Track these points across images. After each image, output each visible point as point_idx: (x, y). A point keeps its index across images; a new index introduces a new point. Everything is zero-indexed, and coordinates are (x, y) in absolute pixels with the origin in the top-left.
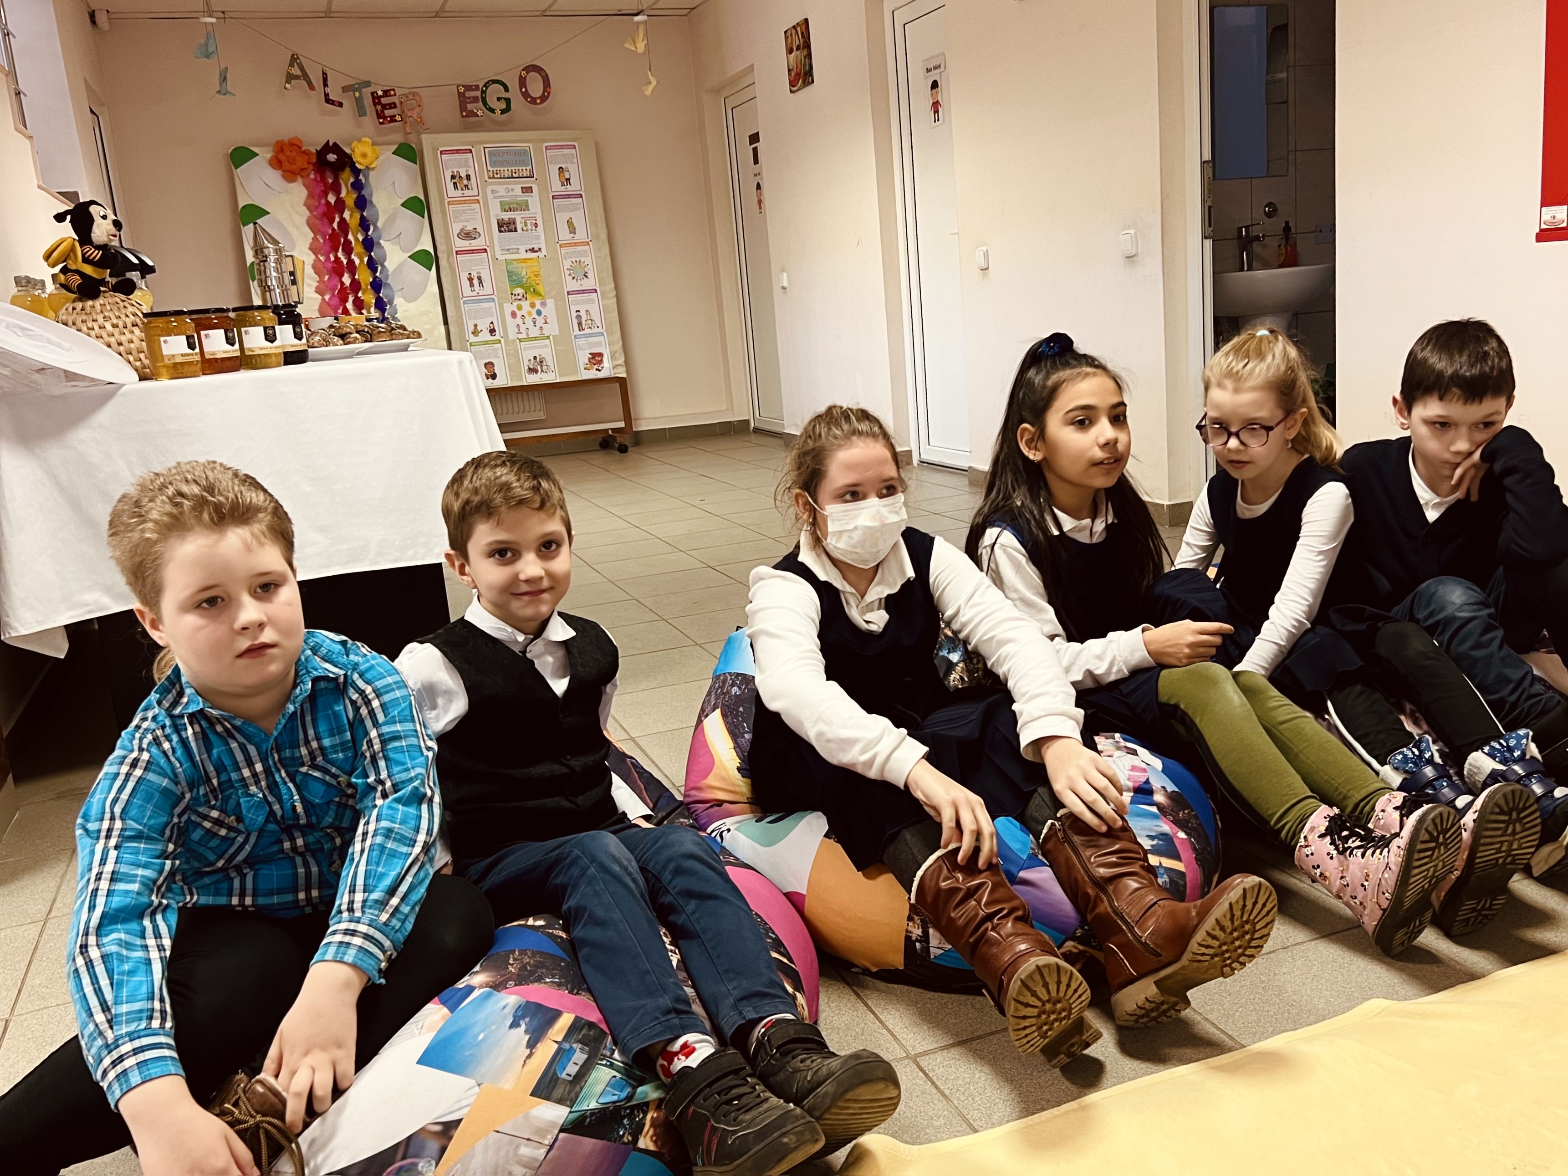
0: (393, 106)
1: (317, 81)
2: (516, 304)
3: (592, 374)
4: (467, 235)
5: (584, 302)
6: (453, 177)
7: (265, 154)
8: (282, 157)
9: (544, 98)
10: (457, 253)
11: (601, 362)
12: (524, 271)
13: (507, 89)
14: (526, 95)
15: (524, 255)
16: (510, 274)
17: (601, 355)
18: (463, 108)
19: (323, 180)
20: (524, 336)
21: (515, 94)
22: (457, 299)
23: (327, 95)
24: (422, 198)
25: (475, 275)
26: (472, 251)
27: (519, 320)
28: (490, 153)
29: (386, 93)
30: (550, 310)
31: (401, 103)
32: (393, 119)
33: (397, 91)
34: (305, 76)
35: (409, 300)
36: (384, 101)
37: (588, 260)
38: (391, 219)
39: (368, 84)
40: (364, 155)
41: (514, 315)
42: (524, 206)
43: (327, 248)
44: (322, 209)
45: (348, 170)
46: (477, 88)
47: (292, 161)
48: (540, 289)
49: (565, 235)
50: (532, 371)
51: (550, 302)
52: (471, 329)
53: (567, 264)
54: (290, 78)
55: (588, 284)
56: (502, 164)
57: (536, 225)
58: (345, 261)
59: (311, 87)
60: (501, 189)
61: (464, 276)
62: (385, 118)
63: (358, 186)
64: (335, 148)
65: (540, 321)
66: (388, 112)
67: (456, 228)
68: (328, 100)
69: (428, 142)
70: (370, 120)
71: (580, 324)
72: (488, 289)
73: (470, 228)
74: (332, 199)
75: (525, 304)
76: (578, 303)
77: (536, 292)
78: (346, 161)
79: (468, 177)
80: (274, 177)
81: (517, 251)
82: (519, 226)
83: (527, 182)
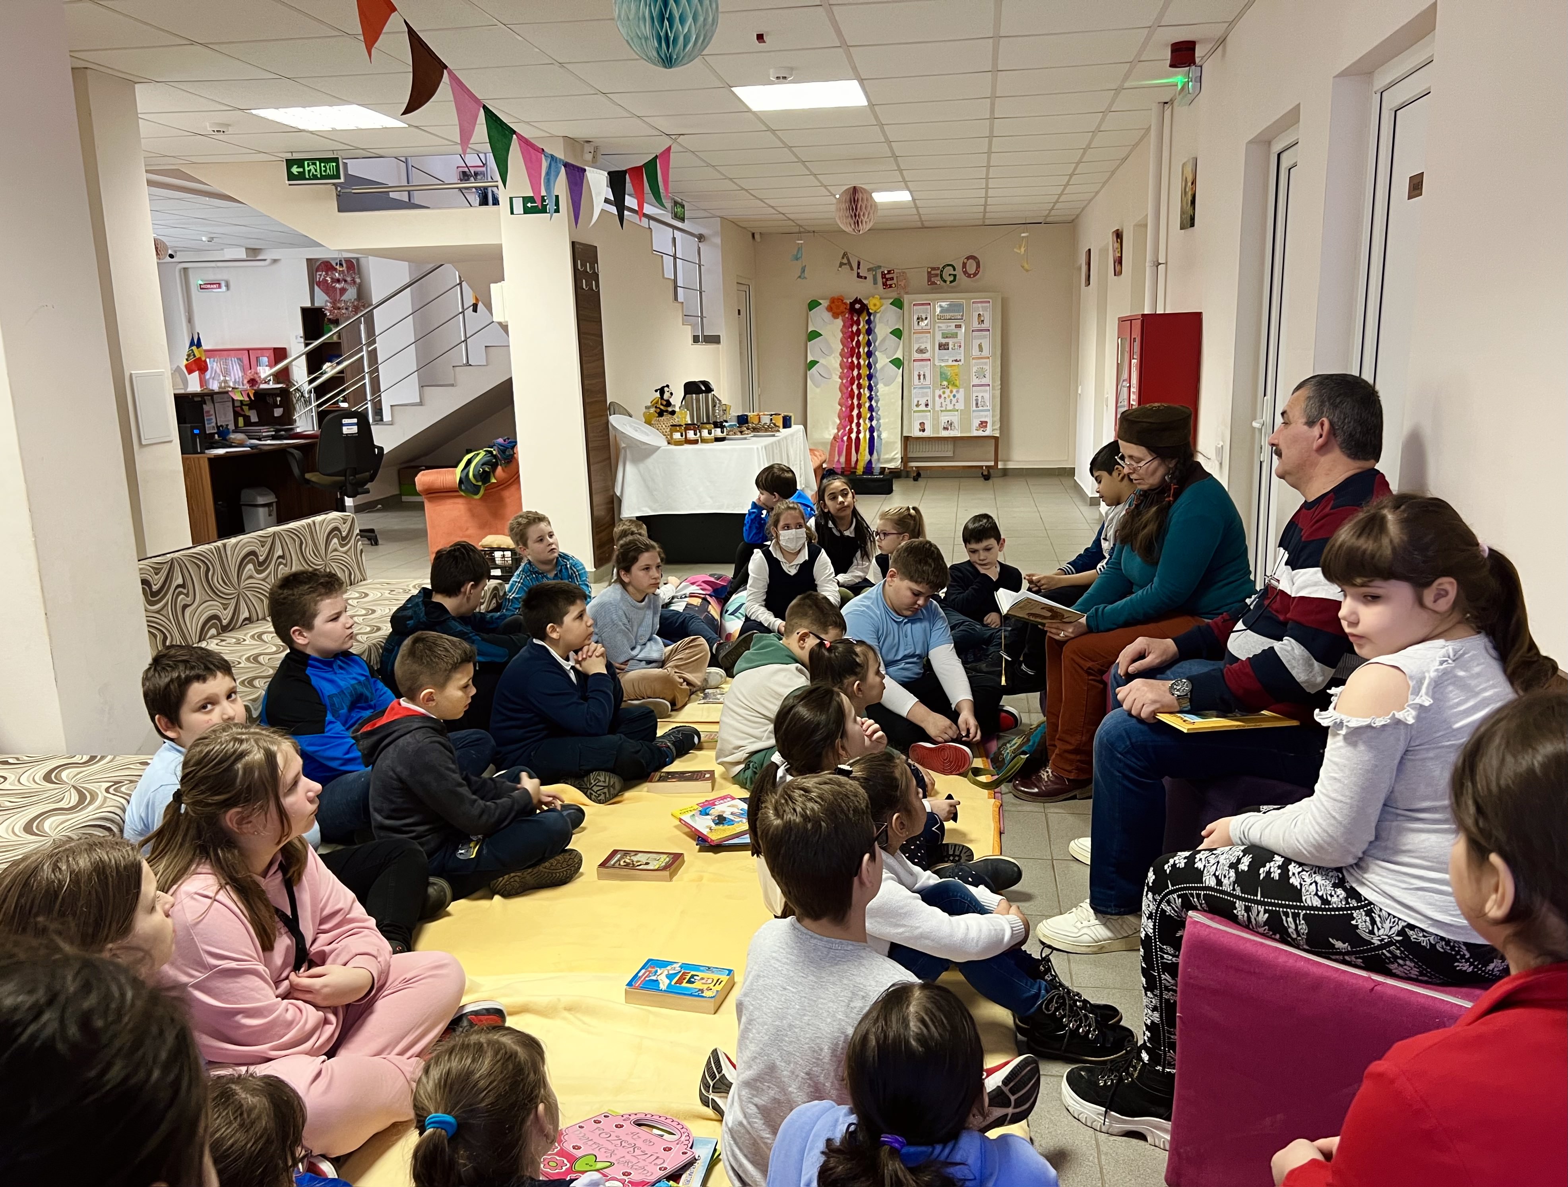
0: (892, 279)
1: (855, 266)
2: (942, 390)
3: (980, 433)
5: (981, 391)
6: (918, 318)
7: (825, 303)
8: (833, 305)
9: (975, 274)
10: (914, 360)
11: (986, 426)
12: (949, 372)
13: (954, 270)
14: (965, 273)
15: (950, 363)
16: (941, 374)
17: (986, 422)
18: (929, 280)
19: (852, 319)
20: (943, 409)
21: (959, 272)
22: (910, 386)
23: (858, 273)
24: (900, 328)
25: (922, 373)
26: (922, 360)
27: (942, 400)
28: (940, 305)
29: (889, 272)
30: (961, 395)
31: (897, 277)
32: (891, 286)
33: (896, 271)
34: (849, 263)
35: (886, 385)
36: (887, 276)
37: (987, 367)
38: (883, 340)
39: (880, 267)
40: (875, 305)
41: (940, 396)
42: (955, 335)
43: (848, 355)
44: (849, 334)
45: (865, 313)
46: (938, 268)
47: (838, 308)
48: (957, 383)
49: (975, 352)
50: (945, 429)
51: (962, 390)
52: (916, 403)
53: (975, 369)
54: (841, 264)
55: (984, 381)
56: (946, 311)
57: (960, 346)
58: (856, 362)
59: (852, 269)
60: (943, 326)
61: (916, 374)
62: (887, 285)
63: (869, 322)
64: (860, 301)
65: (954, 400)
66: (888, 283)
67: (916, 347)
68: (859, 276)
69: (906, 299)
70: (880, 286)
71: (977, 404)
72: (928, 382)
73: (923, 347)
74: (855, 328)
75: (948, 391)
76: (977, 393)
78: (864, 308)
79: (927, 319)
80: (827, 316)
81: (947, 361)
82: (950, 347)
83: (958, 322)
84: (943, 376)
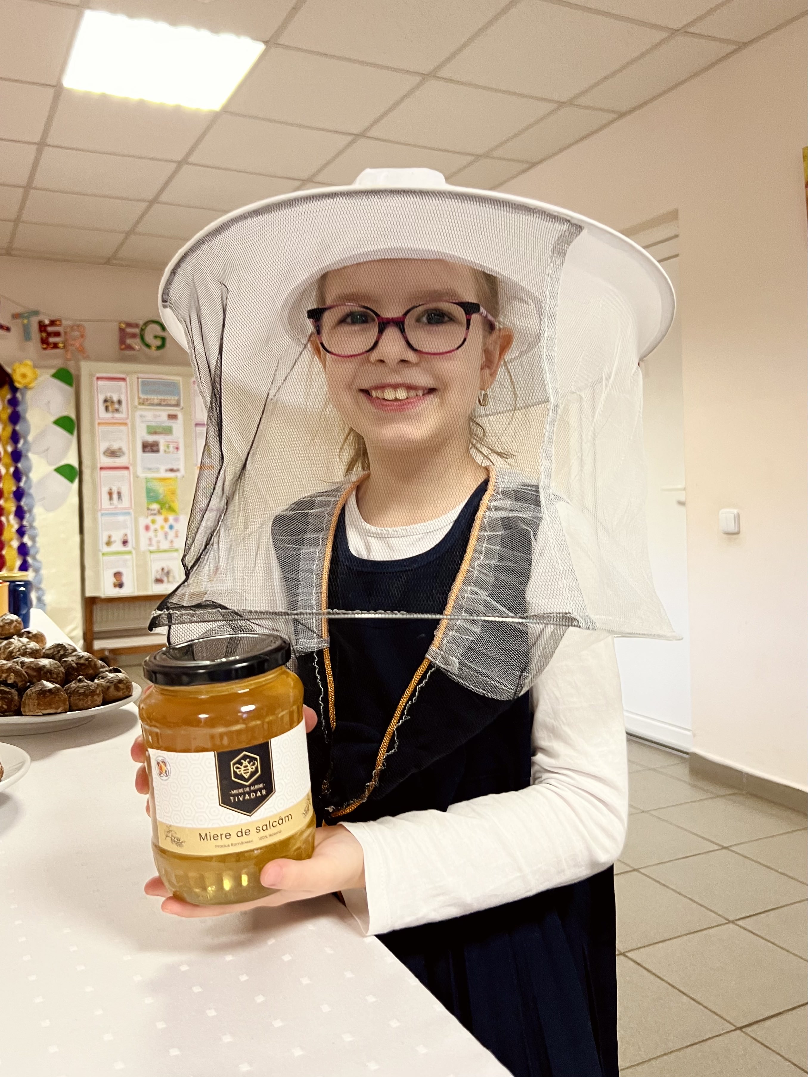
0: (57, 334)
2: (151, 518)
6: (105, 401)
10: (101, 468)
12: (161, 489)
13: (163, 329)
15: (163, 474)
16: (148, 491)
18: (122, 341)
20: (153, 548)
22: (95, 511)
24: (73, 416)
25: (115, 490)
26: (115, 468)
28: (143, 382)
29: (52, 323)
30: (182, 525)
31: (66, 333)
32: (55, 346)
33: (64, 323)
35: (48, 510)
36: (50, 329)
38: (42, 434)
39: (36, 313)
40: (24, 376)
41: (147, 528)
42: (168, 431)
45: (6, 387)
46: (137, 326)
48: (175, 506)
51: (183, 518)
52: (105, 539)
56: (153, 392)
57: (177, 448)
60: (149, 415)
61: (105, 490)
62: (48, 344)
63: (14, 402)
65: (171, 534)
66: (52, 340)
67: (103, 446)
70: (34, 344)
73: (115, 446)
75: (160, 519)
77: (171, 509)
78: (6, 380)
79: (120, 402)
81: (157, 470)
82: (162, 448)
83: (173, 410)
84: (152, 496)
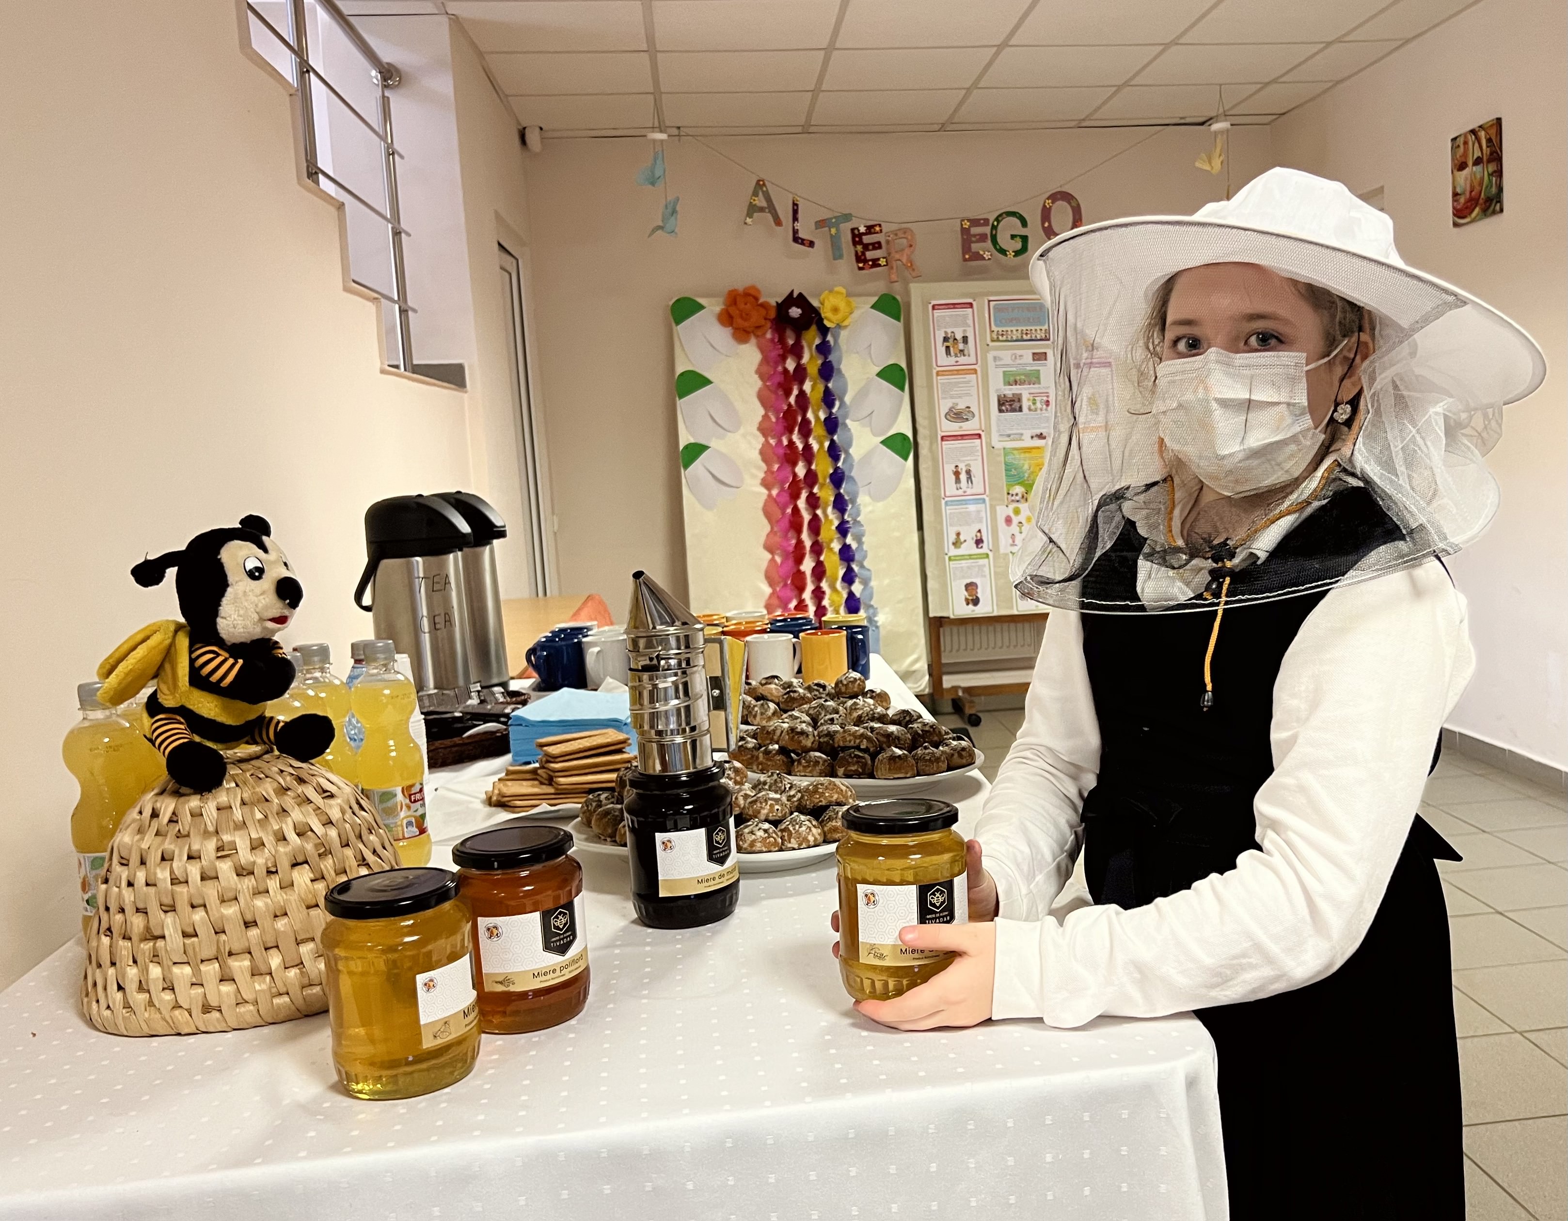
0: (877, 246)
1: (785, 214)
2: (1012, 506)
4: (957, 415)
6: (946, 339)
7: (713, 306)
8: (734, 311)
10: (943, 438)
12: (1024, 464)
13: (1024, 223)
14: (1049, 231)
15: (1029, 443)
16: (1008, 467)
18: (966, 248)
19: (782, 341)
21: (1034, 230)
22: (937, 499)
23: (795, 232)
24: (904, 366)
25: (963, 468)
26: (962, 437)
28: (996, 308)
29: (870, 229)
31: (888, 242)
32: (875, 263)
33: (886, 228)
34: (771, 208)
35: (876, 498)
36: (867, 239)
38: (863, 393)
39: (847, 217)
40: (835, 310)
41: (1008, 521)
42: (1033, 378)
43: (780, 428)
44: (779, 378)
45: (814, 328)
46: (986, 221)
47: (745, 316)
52: (953, 537)
54: (752, 210)
56: (1011, 321)
58: (800, 446)
59: (778, 222)
60: (1006, 356)
61: (949, 469)
62: (865, 261)
63: (824, 349)
64: (801, 300)
66: (870, 255)
67: (944, 406)
68: (796, 239)
70: (846, 265)
73: (961, 406)
74: (791, 365)
78: (812, 318)
79: (965, 340)
80: (722, 335)
81: (1020, 437)
82: (1025, 404)
83: (1040, 347)
84: (1013, 474)
